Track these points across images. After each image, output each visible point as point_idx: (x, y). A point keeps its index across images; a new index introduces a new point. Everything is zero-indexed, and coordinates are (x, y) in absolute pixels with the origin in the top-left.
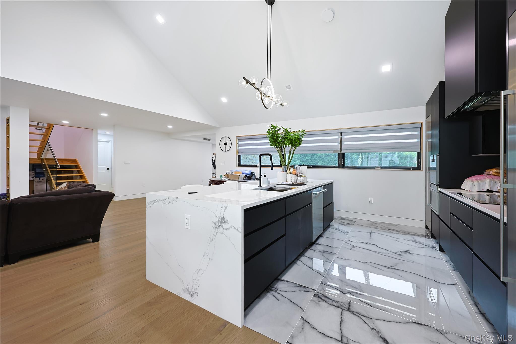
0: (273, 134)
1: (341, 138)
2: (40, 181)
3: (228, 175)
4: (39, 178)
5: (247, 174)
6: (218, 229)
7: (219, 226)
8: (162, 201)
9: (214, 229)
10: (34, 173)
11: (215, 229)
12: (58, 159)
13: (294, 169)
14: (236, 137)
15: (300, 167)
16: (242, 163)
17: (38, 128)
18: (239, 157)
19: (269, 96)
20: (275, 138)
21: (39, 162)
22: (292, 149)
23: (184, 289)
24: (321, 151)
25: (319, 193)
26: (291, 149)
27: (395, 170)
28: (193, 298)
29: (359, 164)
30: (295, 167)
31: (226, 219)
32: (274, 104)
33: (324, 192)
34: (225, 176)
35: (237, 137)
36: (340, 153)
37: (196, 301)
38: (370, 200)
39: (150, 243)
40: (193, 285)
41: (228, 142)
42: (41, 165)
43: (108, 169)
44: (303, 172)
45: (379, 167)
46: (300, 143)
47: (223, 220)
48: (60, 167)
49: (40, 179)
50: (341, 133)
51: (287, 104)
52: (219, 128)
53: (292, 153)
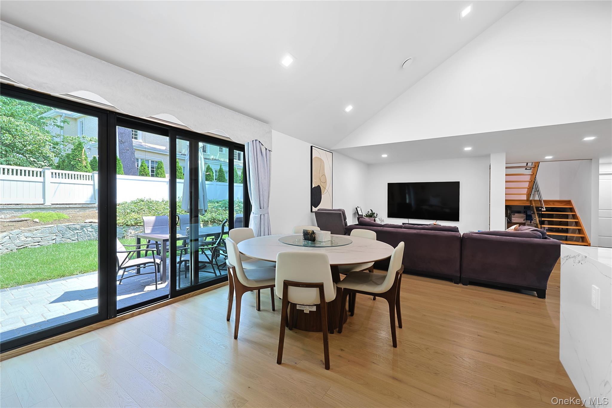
2: (531, 224)
4: (530, 221)
10: (525, 216)
17: (527, 169)
21: (528, 204)
42: (530, 208)
48: (545, 210)
49: (531, 223)
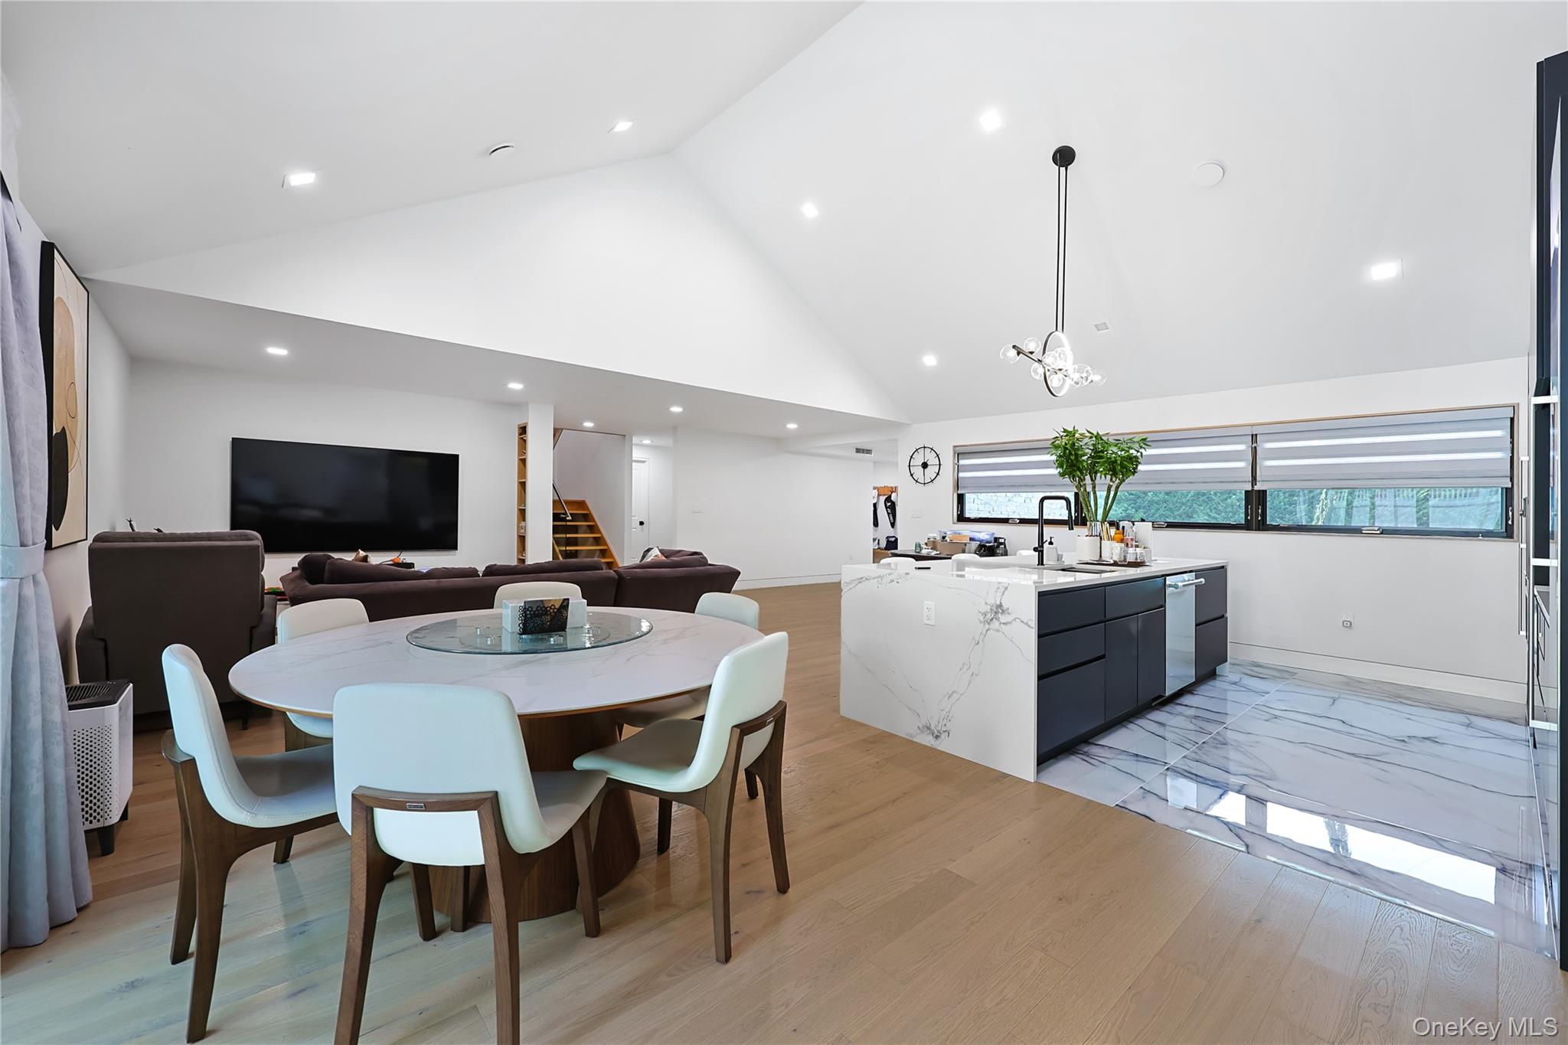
0: (1066, 449)
1: (1254, 451)
3: (934, 542)
5: (983, 540)
6: (989, 624)
7: (992, 620)
8: (876, 580)
9: (982, 625)
11: (985, 624)
12: (566, 502)
13: (1118, 529)
14: (952, 447)
15: (1134, 525)
16: (967, 515)
18: (961, 499)
19: (1060, 370)
20: (1073, 458)
22: (1114, 482)
23: (920, 726)
24: (1193, 483)
25: (1184, 586)
26: (1111, 484)
27: (1440, 539)
28: (939, 740)
29: (1318, 519)
30: (1122, 524)
31: (1005, 606)
32: (1071, 385)
33: (1198, 587)
34: (926, 544)
35: (955, 447)
36: (1250, 489)
37: (944, 745)
38: (1344, 619)
39: (850, 652)
40: (940, 719)
41: (932, 460)
43: (642, 523)
44: (1140, 536)
45: (1376, 529)
46: (1134, 469)
47: (999, 610)
48: (570, 518)
50: (1256, 435)
51: (1103, 378)
52: (907, 425)
53: (1113, 489)
